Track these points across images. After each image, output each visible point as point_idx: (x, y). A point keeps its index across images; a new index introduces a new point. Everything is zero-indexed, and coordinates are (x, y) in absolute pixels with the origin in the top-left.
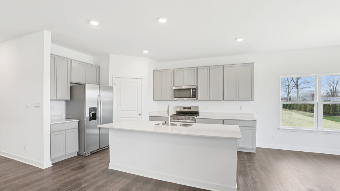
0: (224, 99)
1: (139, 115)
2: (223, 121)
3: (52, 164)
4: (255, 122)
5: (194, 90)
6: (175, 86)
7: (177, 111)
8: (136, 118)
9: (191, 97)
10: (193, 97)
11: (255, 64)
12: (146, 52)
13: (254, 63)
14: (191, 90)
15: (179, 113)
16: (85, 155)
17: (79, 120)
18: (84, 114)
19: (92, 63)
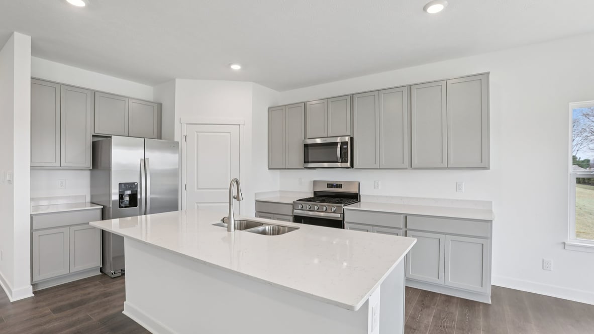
0: (413, 167)
2: (406, 217)
3: (34, 293)
4: (489, 224)
5: (345, 147)
6: (308, 137)
7: (314, 192)
9: (337, 162)
10: (342, 162)
11: (491, 76)
12: (236, 67)
14: (339, 146)
15: (319, 197)
17: (102, 207)
18: (109, 196)
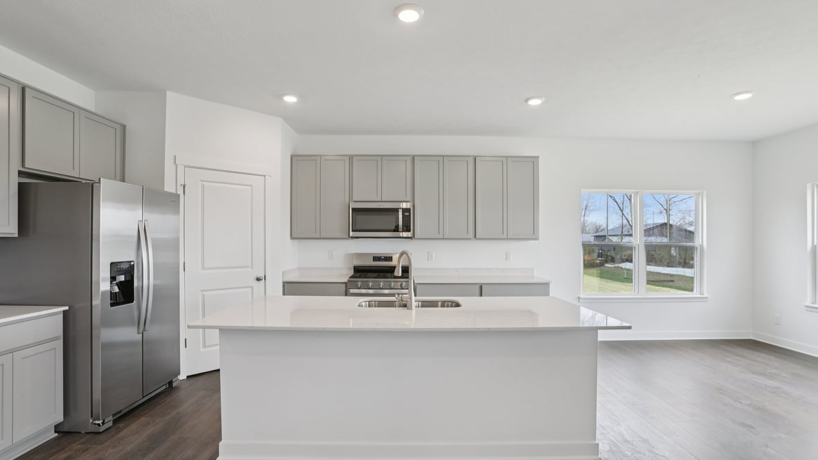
0: (477, 237)
1: (258, 279)
4: (548, 286)
5: (408, 214)
6: (354, 200)
7: (354, 267)
8: (250, 289)
9: (398, 231)
10: (404, 231)
12: (290, 99)
13: (538, 157)
14: (401, 213)
15: (361, 272)
16: (91, 428)
17: (67, 308)
18: (90, 284)
19: (93, 109)
